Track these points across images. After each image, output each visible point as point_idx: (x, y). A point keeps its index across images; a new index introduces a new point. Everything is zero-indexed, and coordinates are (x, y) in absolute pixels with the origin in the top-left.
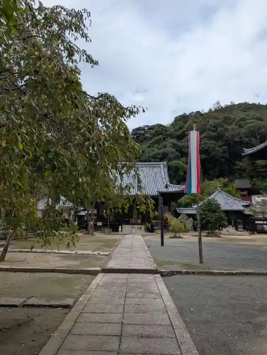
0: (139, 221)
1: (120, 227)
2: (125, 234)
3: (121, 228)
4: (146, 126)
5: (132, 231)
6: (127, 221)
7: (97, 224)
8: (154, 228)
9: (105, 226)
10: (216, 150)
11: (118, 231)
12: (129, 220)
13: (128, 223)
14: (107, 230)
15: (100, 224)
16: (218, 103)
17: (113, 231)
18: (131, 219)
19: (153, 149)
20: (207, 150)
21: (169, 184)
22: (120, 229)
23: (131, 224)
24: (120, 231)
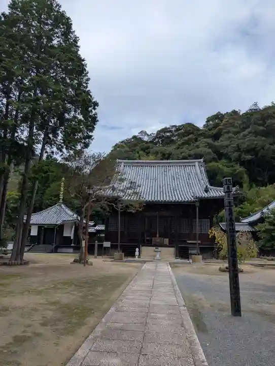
0: (166, 241)
1: (137, 250)
2: (145, 262)
3: (139, 251)
4: (173, 126)
5: (155, 256)
6: (148, 240)
7: (102, 245)
8: (190, 252)
9: (114, 247)
10: (265, 148)
11: (134, 256)
12: (151, 240)
13: (149, 244)
14: (117, 254)
16: (256, 104)
17: (125, 255)
18: (153, 239)
19: (182, 150)
20: (253, 149)
21: (209, 186)
22: (137, 253)
23: (153, 246)
24: (137, 257)
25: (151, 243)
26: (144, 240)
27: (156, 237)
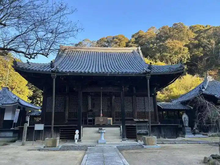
1: (77, 132)
3: (80, 134)
6: (90, 121)
7: (34, 128)
8: (138, 131)
9: (47, 130)
12: (94, 120)
13: (91, 124)
15: (39, 127)
18: (96, 118)
22: (77, 136)
23: (96, 126)
24: (76, 141)
25: (94, 124)
26: (86, 121)
27: (99, 116)
